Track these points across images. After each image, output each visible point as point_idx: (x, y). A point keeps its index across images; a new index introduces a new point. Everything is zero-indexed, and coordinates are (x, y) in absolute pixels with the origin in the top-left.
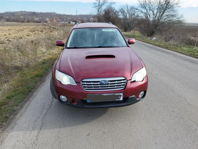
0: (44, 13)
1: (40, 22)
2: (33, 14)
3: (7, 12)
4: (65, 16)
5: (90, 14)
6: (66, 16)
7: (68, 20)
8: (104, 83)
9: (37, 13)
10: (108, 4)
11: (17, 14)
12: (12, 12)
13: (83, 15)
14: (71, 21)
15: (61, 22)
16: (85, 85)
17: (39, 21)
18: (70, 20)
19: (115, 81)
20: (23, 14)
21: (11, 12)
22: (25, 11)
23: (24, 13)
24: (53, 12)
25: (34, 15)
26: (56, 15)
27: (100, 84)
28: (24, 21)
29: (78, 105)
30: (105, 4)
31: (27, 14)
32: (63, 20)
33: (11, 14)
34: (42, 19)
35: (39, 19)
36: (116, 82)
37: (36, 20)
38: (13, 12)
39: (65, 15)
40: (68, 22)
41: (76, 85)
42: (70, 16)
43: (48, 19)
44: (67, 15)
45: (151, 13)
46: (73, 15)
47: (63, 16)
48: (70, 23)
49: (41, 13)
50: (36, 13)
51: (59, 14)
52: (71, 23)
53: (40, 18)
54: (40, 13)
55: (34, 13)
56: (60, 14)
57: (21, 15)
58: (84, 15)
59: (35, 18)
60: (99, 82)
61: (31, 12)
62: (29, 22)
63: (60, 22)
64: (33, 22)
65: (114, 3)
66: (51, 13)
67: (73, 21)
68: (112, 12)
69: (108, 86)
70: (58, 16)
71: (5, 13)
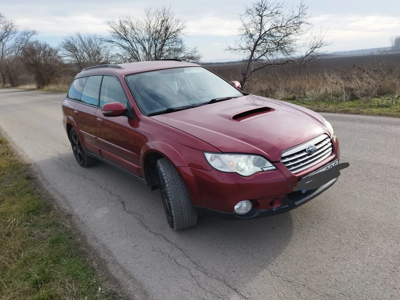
10: (17, 35)
16: (287, 162)
27: (308, 155)
29: (283, 207)
30: (11, 36)
41: (274, 168)
45: (139, 46)
60: (305, 150)
65: (34, 33)
68: (42, 52)
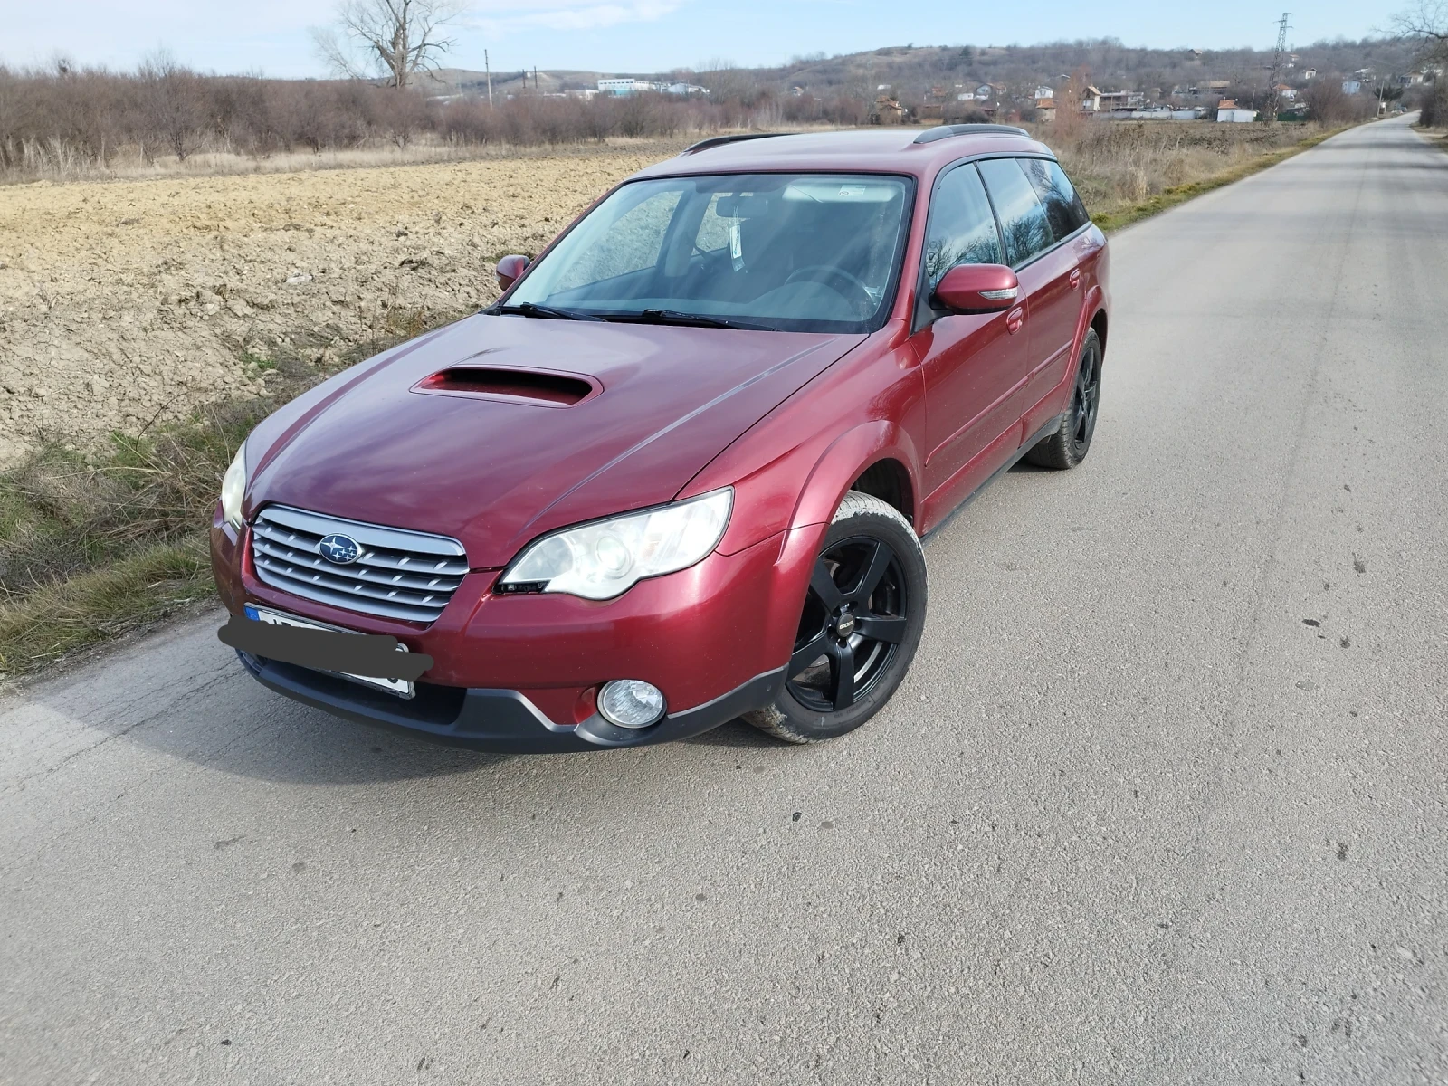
0: (1032, 49)
1: (986, 116)
2: (952, 66)
3: (802, 62)
4: (1188, 64)
5: (1402, 31)
6: (1197, 63)
7: (1201, 96)
8: (337, 556)
9: (983, 52)
11: (859, 66)
12: (829, 56)
13: (1352, 46)
14: (1224, 103)
15: (1146, 108)
16: (265, 540)
17: (981, 109)
18: (1221, 91)
19: (398, 554)
20: (890, 66)
21: (823, 61)
22: (910, 47)
23: (898, 59)
24: (1100, 37)
25: (962, 69)
26: (1119, 62)
27: (320, 558)
28: (886, 112)
31: (920, 65)
32: (1165, 94)
33: (825, 72)
34: (1006, 99)
35: (983, 98)
36: (404, 564)
37: (963, 102)
38: (836, 57)
39: (1190, 54)
40: (1202, 110)
42: (1229, 56)
43: (1050, 94)
44: (1209, 58)
46: (1256, 49)
47: (1174, 66)
48: (1212, 115)
49: (1012, 53)
50: (977, 57)
51: (1143, 50)
52: (1222, 116)
53: (993, 92)
54: (1008, 49)
55: (966, 52)
56: (1151, 47)
57: (879, 78)
58: (1366, 44)
59: (961, 91)
60: (315, 538)
61: (944, 49)
62: (916, 122)
63: (1135, 114)
64: (939, 117)
66: (1080, 44)
67: (1244, 103)
69: (354, 582)
70: (1128, 68)
71: (793, 67)
